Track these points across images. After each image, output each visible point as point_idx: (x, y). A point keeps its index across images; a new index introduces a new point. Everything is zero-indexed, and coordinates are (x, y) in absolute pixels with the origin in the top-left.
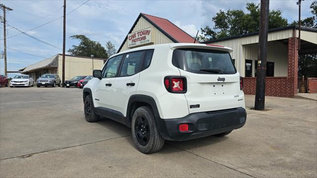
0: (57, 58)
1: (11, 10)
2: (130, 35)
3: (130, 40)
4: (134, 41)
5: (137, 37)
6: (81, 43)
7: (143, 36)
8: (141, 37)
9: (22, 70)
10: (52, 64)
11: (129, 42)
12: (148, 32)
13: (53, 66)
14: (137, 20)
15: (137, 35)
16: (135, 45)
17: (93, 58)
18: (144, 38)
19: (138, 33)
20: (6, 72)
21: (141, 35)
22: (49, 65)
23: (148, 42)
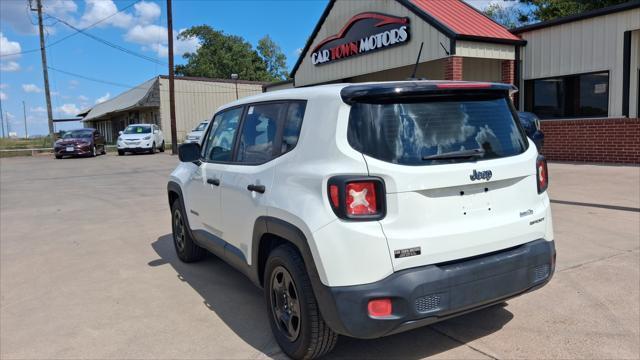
0: (157, 85)
9: (84, 115)
10: (147, 100)
13: (148, 105)
17: (236, 81)
20: (52, 121)
22: (140, 103)
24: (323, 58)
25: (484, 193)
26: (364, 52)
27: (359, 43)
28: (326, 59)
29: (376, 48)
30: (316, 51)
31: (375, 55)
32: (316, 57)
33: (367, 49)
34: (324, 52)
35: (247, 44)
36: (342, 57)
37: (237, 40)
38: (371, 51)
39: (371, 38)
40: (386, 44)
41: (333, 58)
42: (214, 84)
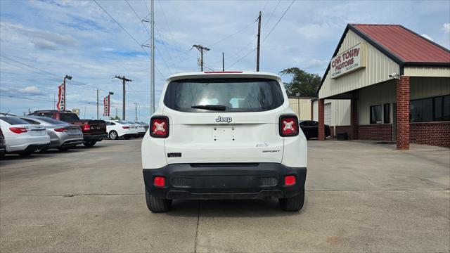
1: (209, 50)
2: (334, 59)
3: (333, 67)
4: (339, 68)
5: (342, 61)
6: (295, 79)
7: (350, 58)
8: (347, 60)
11: (333, 70)
12: (356, 52)
14: (344, 36)
15: (342, 59)
16: (339, 74)
17: (299, 98)
18: (351, 62)
19: (343, 56)
21: (347, 58)
23: (357, 67)
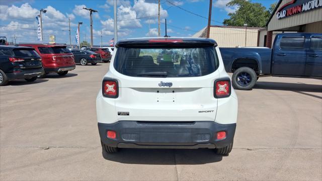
24: (283, 15)
25: (172, 93)
26: (304, 11)
27: (302, 6)
28: (284, 15)
29: (311, 9)
30: (279, 11)
31: (311, 13)
32: (279, 15)
33: (306, 10)
34: (283, 12)
35: (263, 7)
36: (292, 14)
37: (258, 5)
38: (308, 11)
39: (309, 3)
40: (316, 6)
41: (288, 15)
42: (235, 29)
